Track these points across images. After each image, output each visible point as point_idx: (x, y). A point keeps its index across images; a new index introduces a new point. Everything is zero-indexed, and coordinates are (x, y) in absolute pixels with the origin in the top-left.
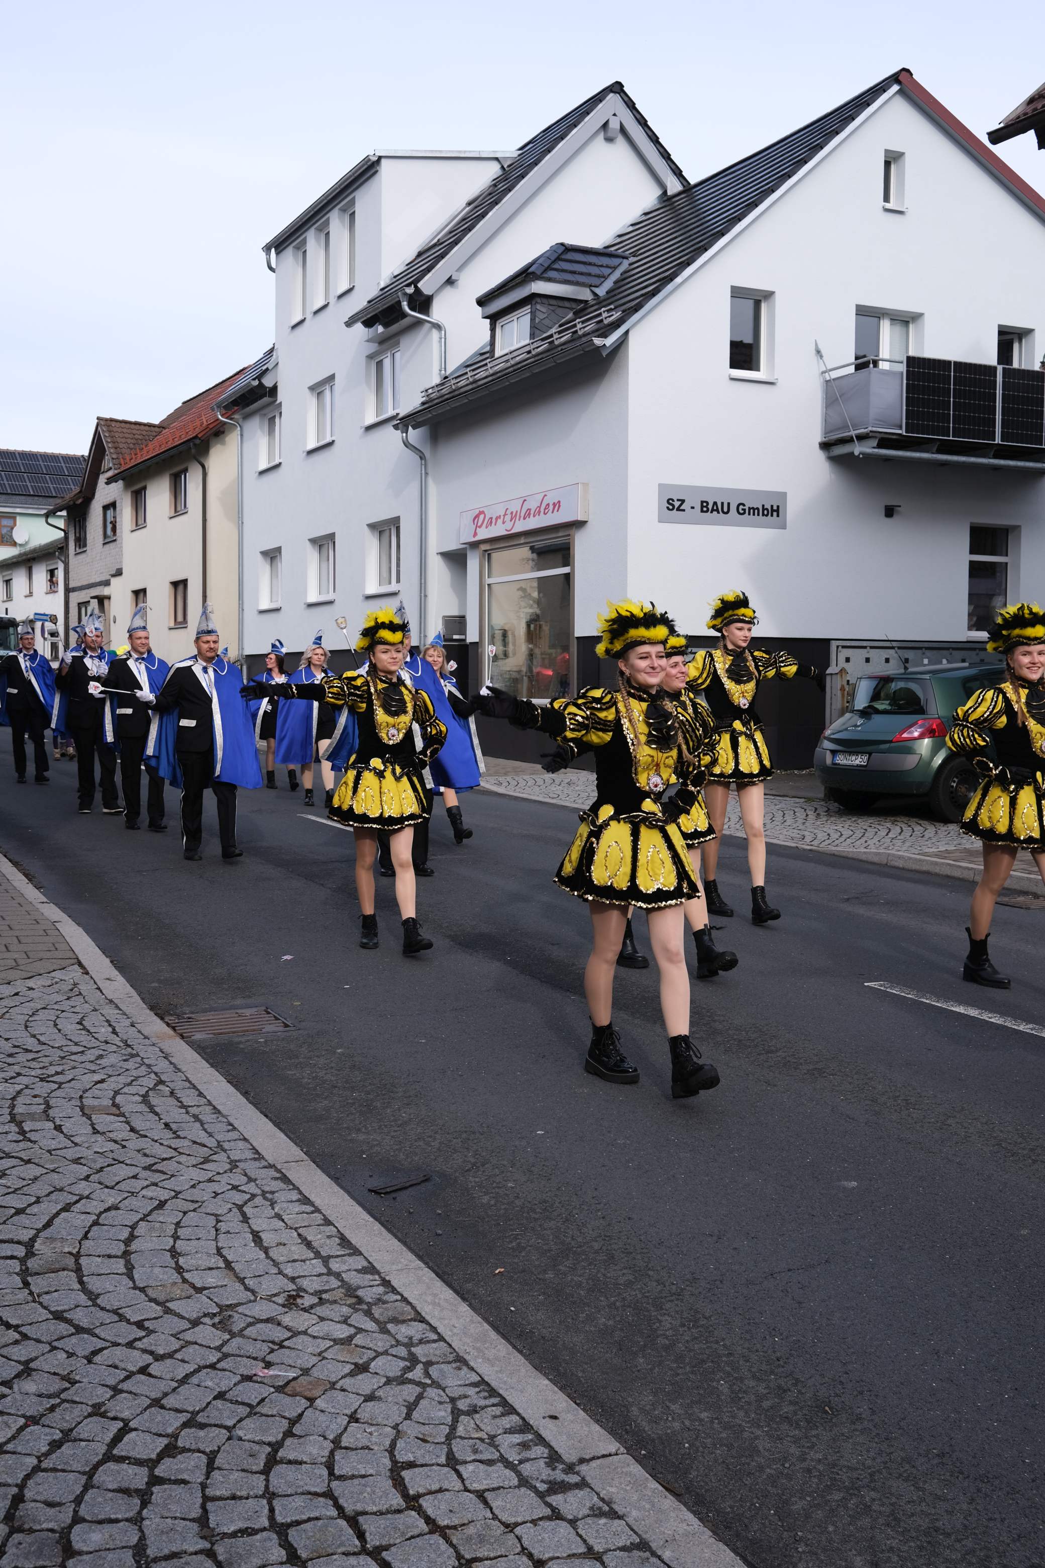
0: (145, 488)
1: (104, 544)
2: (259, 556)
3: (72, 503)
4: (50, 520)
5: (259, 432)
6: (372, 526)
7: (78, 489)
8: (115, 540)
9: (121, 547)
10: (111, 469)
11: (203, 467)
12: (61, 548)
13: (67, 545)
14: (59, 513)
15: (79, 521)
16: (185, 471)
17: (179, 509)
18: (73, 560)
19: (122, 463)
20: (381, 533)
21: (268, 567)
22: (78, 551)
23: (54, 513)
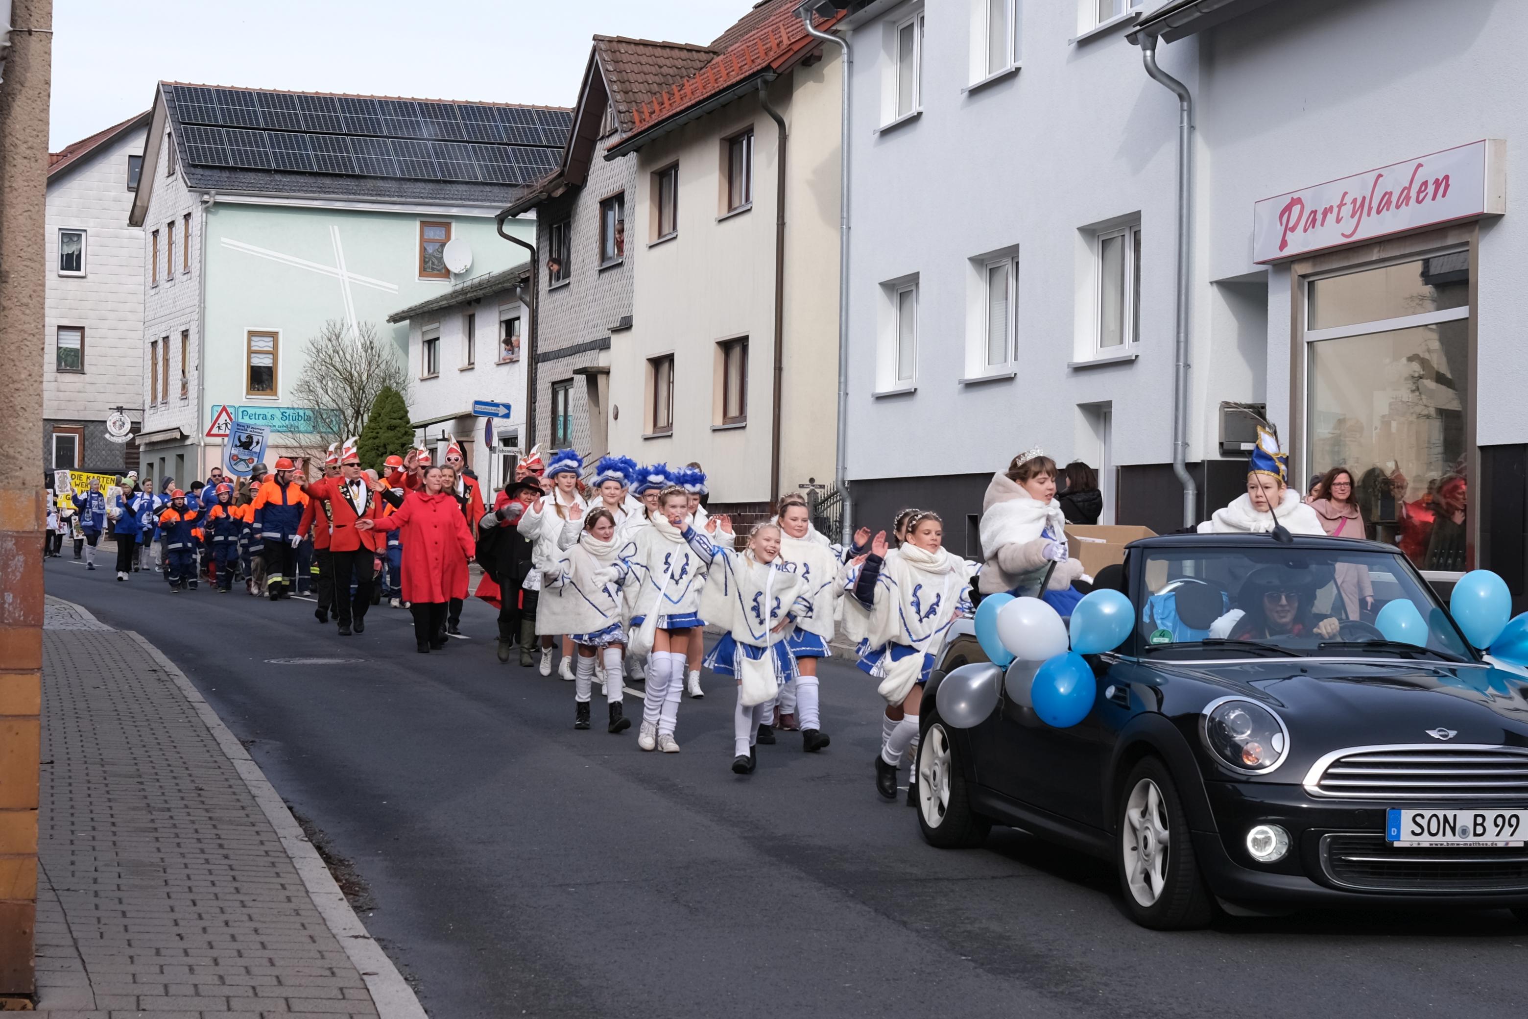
0: (675, 166)
1: (601, 271)
2: (879, 290)
3: (544, 195)
4: (507, 229)
5: (883, 55)
6: (1089, 232)
7: (557, 170)
8: (620, 265)
9: (632, 277)
10: (616, 131)
11: (781, 124)
12: (526, 281)
13: (536, 275)
14: (521, 216)
15: (559, 228)
16: (749, 132)
17: (736, 203)
18: (545, 302)
19: (637, 120)
20: (1105, 244)
21: (894, 312)
22: (555, 285)
23: (514, 215)
